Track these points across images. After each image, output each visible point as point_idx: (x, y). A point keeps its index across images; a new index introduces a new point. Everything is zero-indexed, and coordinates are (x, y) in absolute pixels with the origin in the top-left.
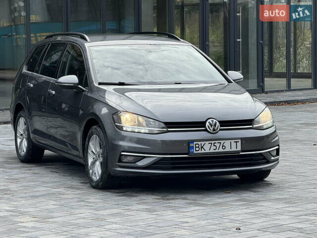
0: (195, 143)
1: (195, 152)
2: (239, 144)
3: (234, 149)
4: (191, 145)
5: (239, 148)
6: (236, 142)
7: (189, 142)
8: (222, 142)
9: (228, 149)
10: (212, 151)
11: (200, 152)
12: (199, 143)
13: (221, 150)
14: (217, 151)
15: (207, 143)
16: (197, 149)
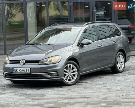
2: (30, 70)
3: (28, 72)
4: (13, 69)
5: (30, 72)
7: (13, 68)
8: (24, 69)
9: (25, 72)
10: (20, 72)
11: (16, 72)
12: (16, 69)
13: (23, 72)
14: (22, 72)
15: (18, 69)
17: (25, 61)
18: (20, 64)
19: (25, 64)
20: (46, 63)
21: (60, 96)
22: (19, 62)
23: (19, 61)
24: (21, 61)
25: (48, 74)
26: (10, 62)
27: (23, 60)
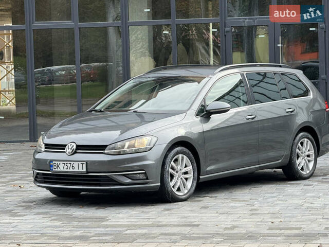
0: (54, 162)
1: (54, 170)
2: (85, 166)
3: (81, 170)
4: (51, 164)
5: (85, 170)
6: (83, 164)
7: (51, 161)
8: (72, 163)
9: (76, 170)
10: (65, 170)
11: (56, 170)
12: (56, 162)
13: (71, 170)
14: (68, 170)
15: (62, 162)
16: (55, 167)
17: (78, 146)
18: (64, 152)
19: (76, 152)
20: (120, 152)
21: (137, 222)
22: (64, 149)
23: (63, 147)
24: (67, 147)
25: (124, 175)
26: (46, 148)
27: (73, 144)
